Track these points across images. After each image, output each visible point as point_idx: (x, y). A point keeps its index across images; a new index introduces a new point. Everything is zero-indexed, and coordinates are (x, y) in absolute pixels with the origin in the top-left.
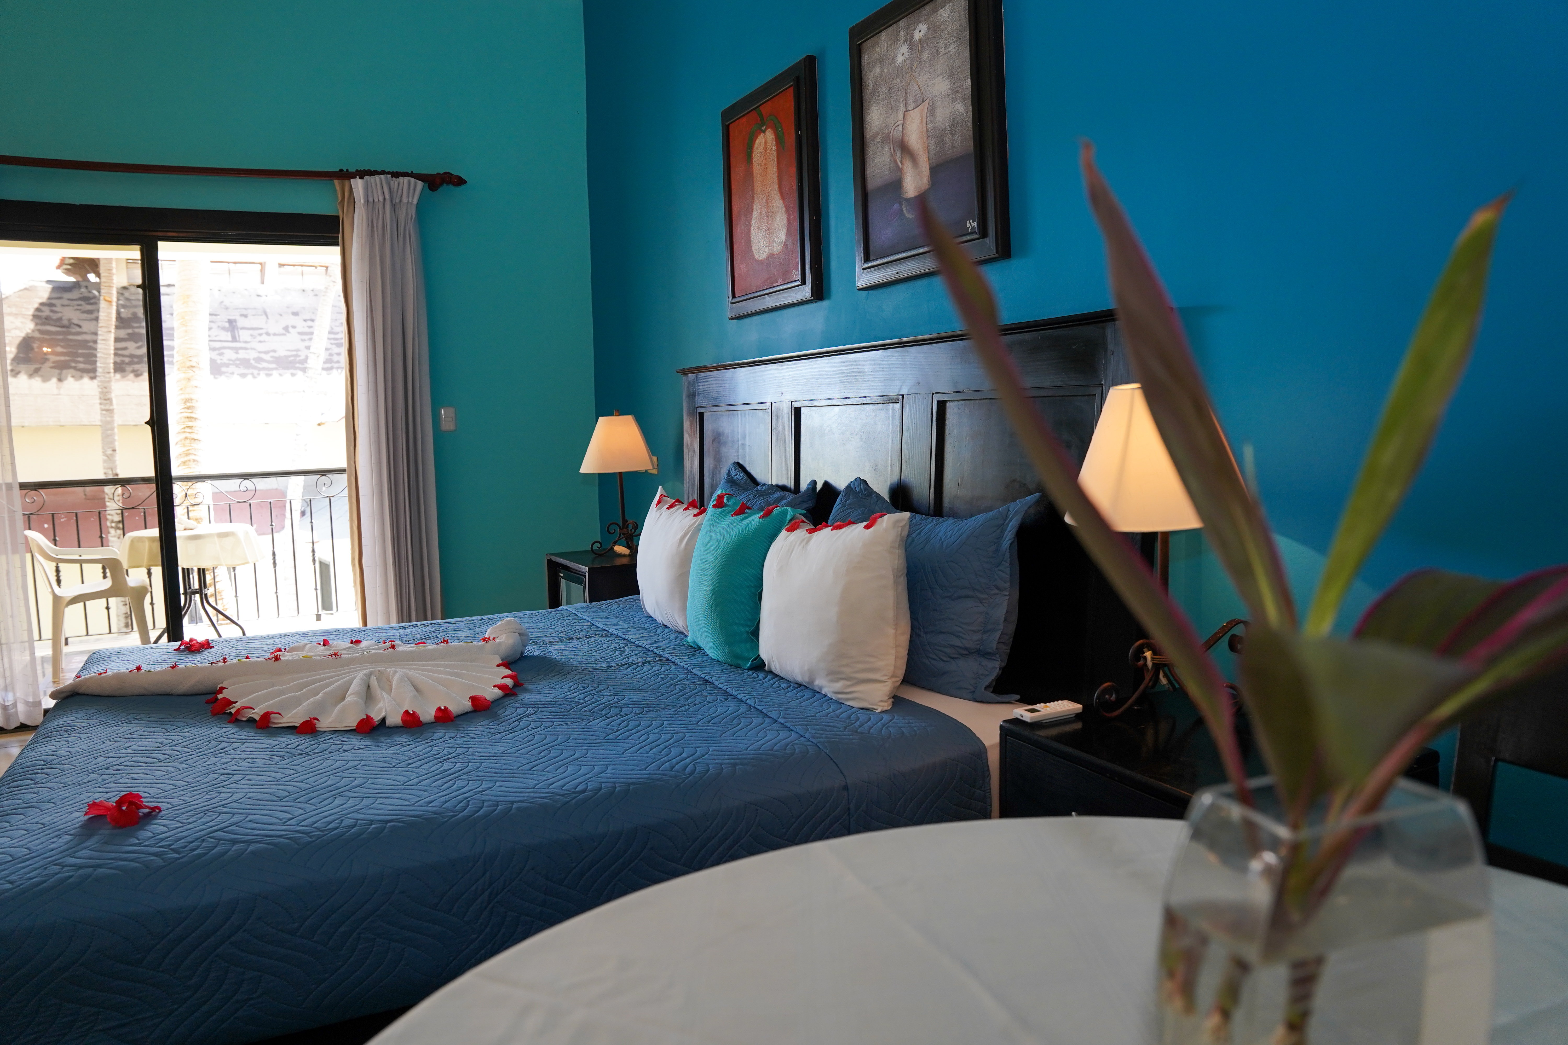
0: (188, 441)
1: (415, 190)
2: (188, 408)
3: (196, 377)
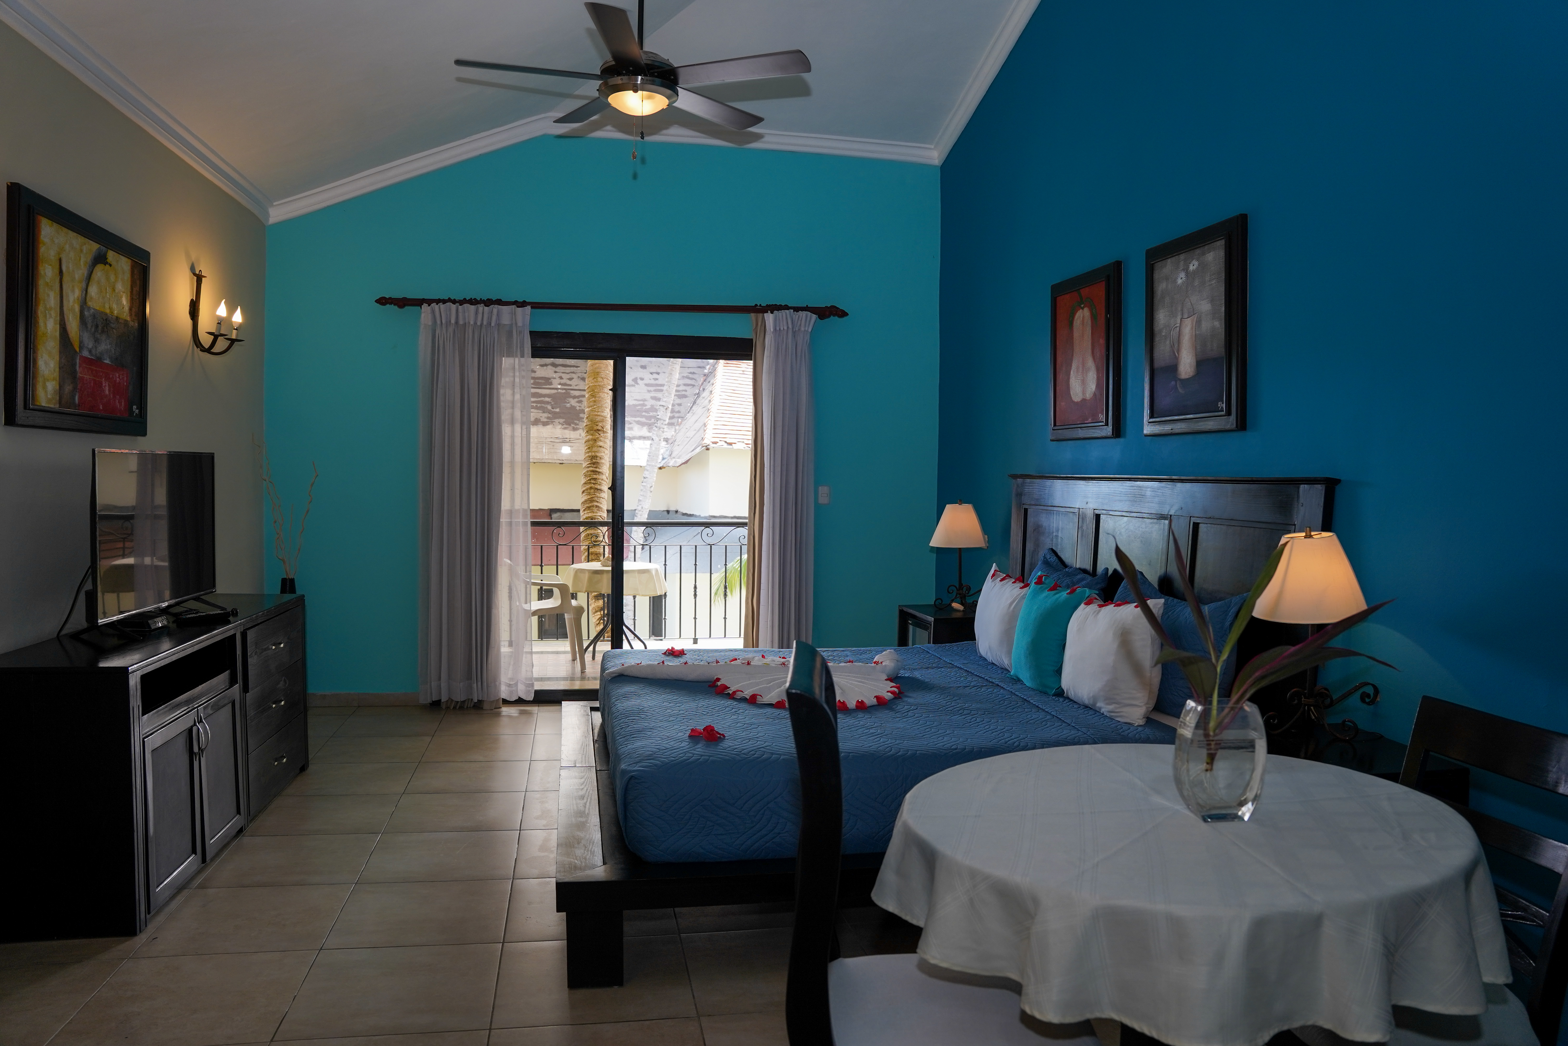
0: (592, 491)
1: (810, 321)
2: (594, 464)
3: (601, 438)
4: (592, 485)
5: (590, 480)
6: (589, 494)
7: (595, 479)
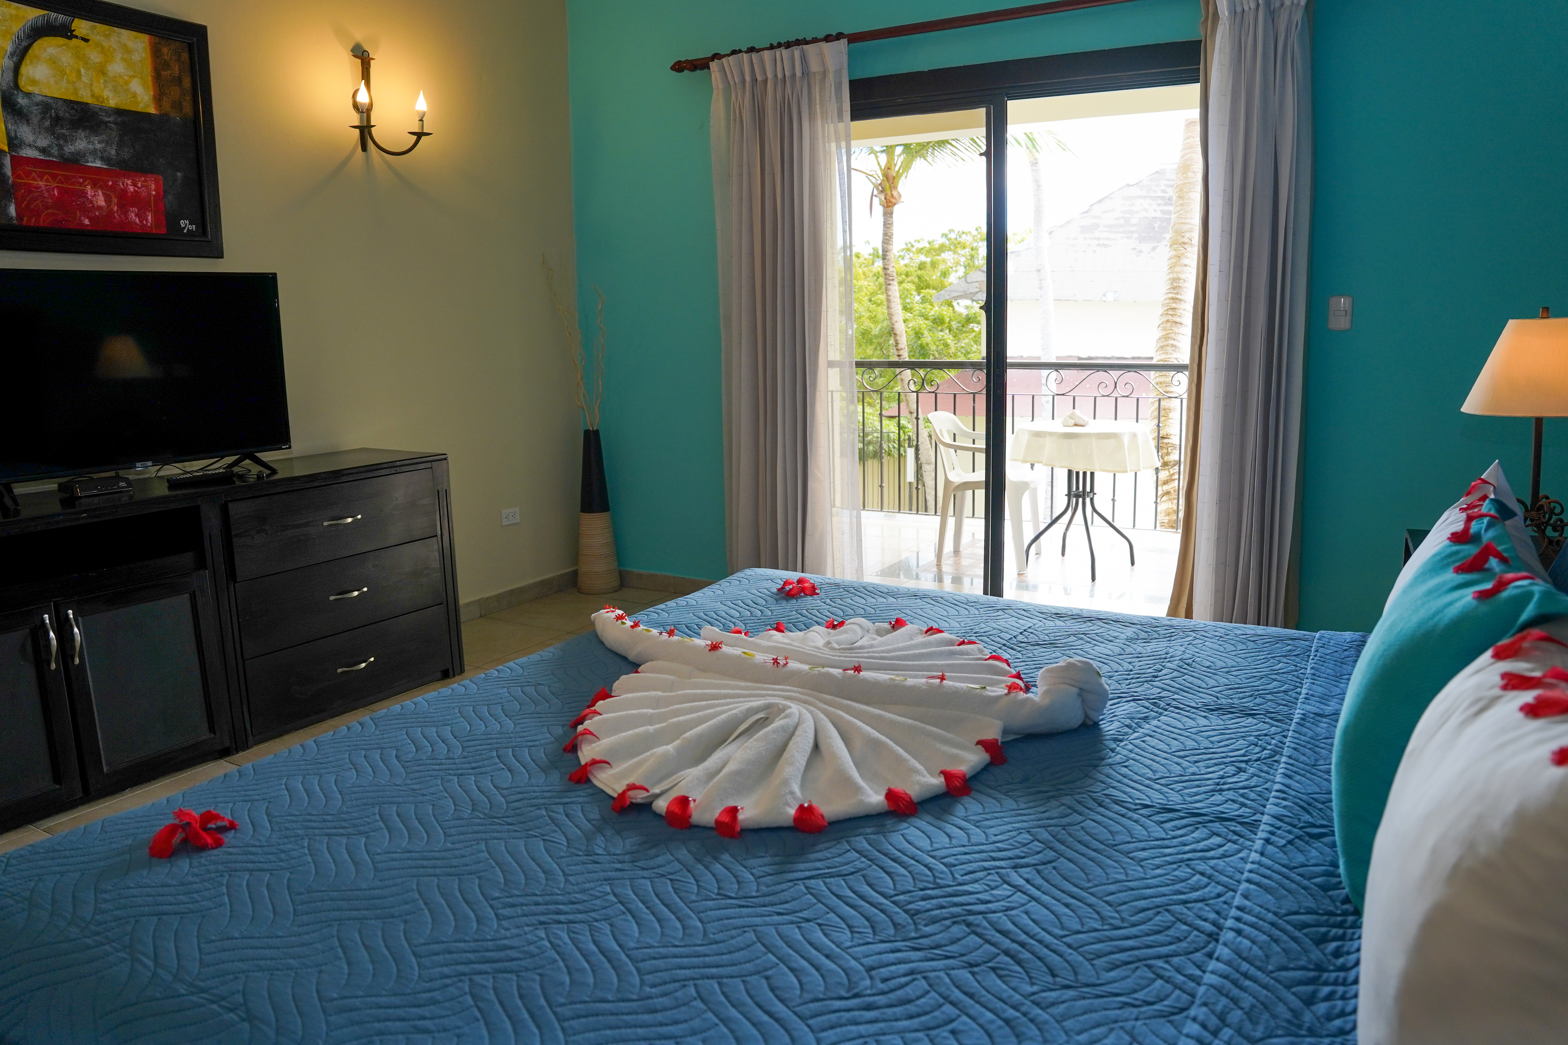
0: (1169, 325)
2: (1174, 288)
3: (1188, 254)
4: (1170, 318)
5: (1168, 312)
7: (1174, 309)
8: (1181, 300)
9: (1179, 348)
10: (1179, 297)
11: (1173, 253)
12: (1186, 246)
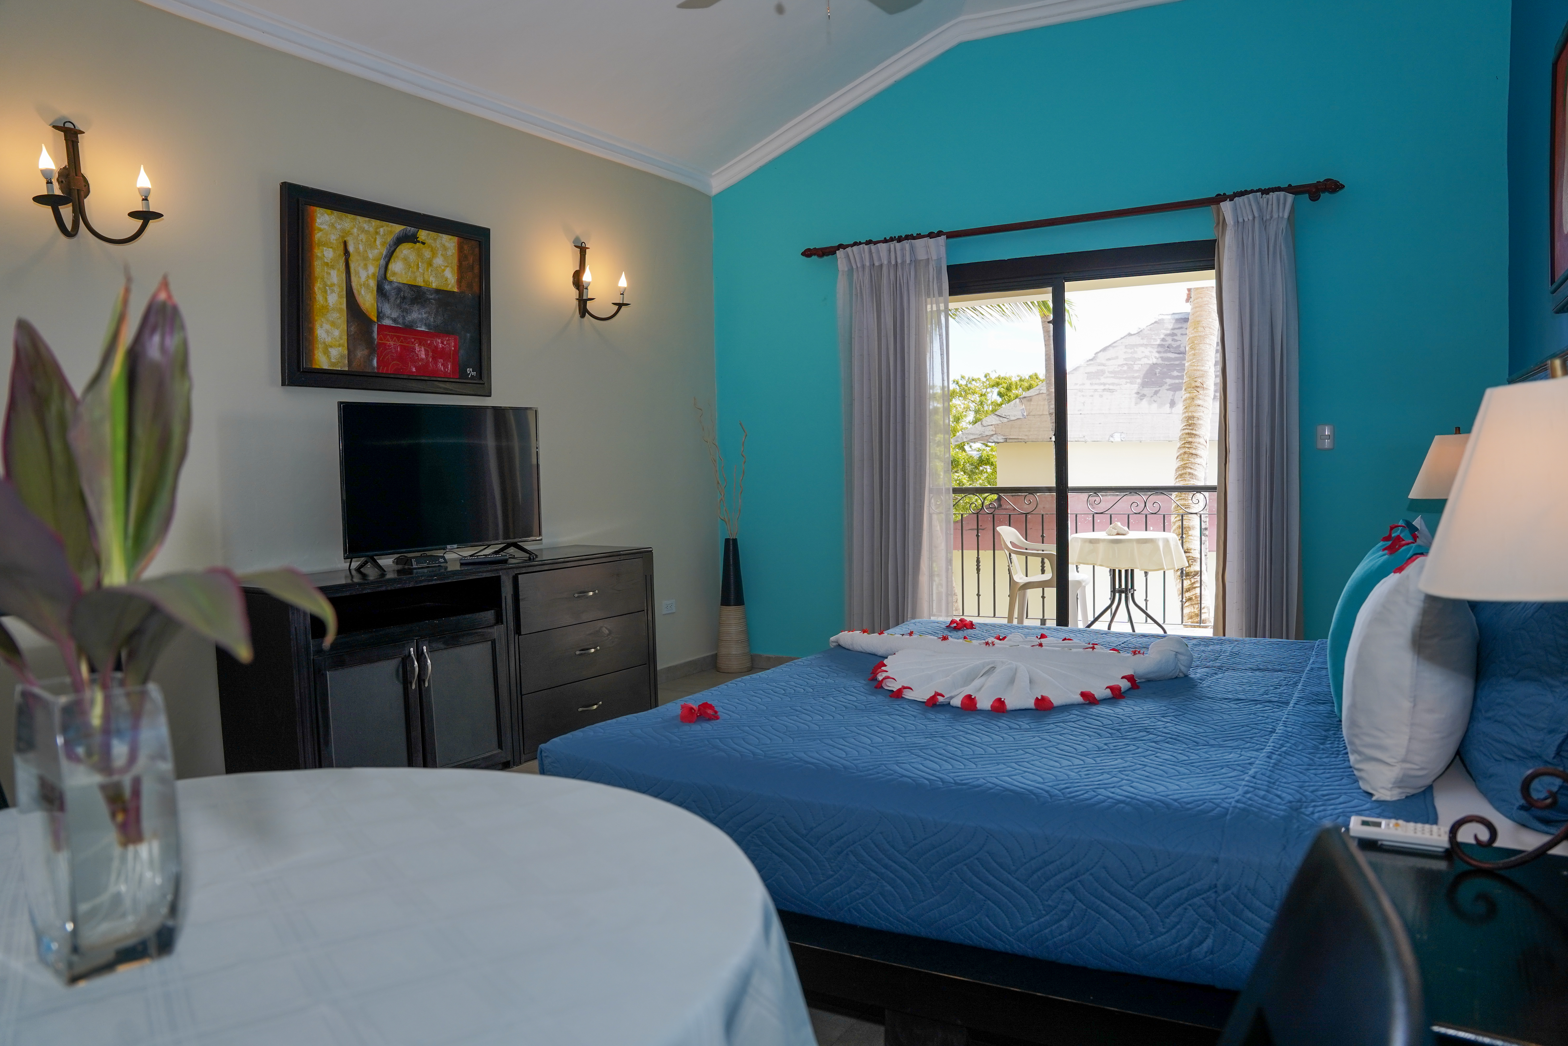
1: (1285, 204)
3: (1201, 396)
4: (1187, 450)
5: (1185, 443)
6: (1183, 460)
7: (1190, 443)
8: (1195, 435)
9: (1195, 476)
10: (1194, 432)
11: (1188, 395)
12: (1198, 390)
